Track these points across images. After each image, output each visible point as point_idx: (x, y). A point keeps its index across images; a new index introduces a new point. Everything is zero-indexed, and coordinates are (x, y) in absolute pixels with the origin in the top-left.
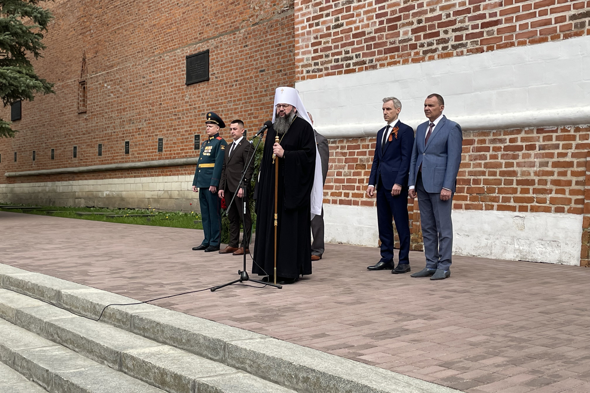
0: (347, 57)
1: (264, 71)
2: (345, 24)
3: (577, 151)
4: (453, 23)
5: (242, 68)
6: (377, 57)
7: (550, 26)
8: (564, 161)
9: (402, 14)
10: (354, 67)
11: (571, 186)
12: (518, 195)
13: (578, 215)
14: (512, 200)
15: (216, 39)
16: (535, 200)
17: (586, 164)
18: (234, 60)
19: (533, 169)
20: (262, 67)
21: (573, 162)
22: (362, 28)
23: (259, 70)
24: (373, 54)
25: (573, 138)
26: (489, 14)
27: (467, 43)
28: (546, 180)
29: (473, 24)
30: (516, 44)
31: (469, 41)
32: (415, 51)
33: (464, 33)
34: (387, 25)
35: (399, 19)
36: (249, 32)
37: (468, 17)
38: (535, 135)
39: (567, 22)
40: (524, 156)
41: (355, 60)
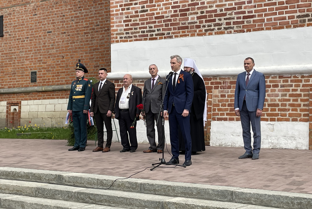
0: (151, 30)
1: (51, 32)
2: (149, 10)
3: (303, 88)
4: (225, 15)
5: (33, 29)
6: (172, 31)
7: (285, 21)
8: (296, 94)
9: (190, 7)
10: (156, 37)
11: (301, 107)
12: (269, 112)
13: (306, 122)
14: (266, 115)
15: (10, 9)
16: (280, 115)
17: (308, 95)
18: (25, 24)
19: (277, 98)
20: (49, 29)
21: (301, 94)
22: (161, 14)
23: (47, 31)
24: (170, 29)
25: (301, 81)
26: (248, 11)
27: (234, 26)
28: (286, 104)
29: (238, 16)
30: (265, 29)
31: (235, 26)
32: (200, 29)
33: (232, 21)
34: (180, 13)
35: (188, 10)
36: (38, 6)
37: (234, 12)
38: (278, 79)
39: (295, 19)
40: (272, 91)
41: (156, 32)
